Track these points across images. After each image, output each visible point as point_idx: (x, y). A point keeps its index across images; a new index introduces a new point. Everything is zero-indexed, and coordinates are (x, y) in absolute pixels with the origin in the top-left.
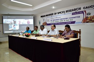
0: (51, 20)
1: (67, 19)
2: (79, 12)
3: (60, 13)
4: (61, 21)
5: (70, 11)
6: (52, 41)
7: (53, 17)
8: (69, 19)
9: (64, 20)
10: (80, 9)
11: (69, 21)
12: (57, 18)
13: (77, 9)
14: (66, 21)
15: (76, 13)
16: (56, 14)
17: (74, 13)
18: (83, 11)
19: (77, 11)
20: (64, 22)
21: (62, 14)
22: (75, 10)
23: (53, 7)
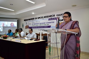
0: (32, 24)
1: (45, 24)
2: (53, 18)
3: (40, 18)
4: (40, 25)
5: (47, 17)
6: (21, 42)
7: (34, 21)
8: (47, 24)
9: (42, 24)
10: (54, 16)
11: (47, 25)
12: (37, 22)
13: (52, 16)
14: (44, 26)
15: (51, 19)
16: (36, 18)
17: (50, 19)
18: (56, 18)
19: (52, 17)
20: (42, 26)
21: (41, 19)
22: (51, 17)
23: (33, 13)
